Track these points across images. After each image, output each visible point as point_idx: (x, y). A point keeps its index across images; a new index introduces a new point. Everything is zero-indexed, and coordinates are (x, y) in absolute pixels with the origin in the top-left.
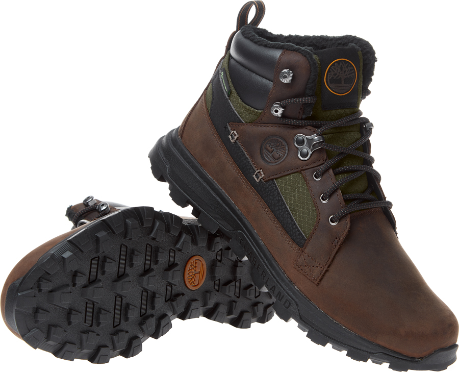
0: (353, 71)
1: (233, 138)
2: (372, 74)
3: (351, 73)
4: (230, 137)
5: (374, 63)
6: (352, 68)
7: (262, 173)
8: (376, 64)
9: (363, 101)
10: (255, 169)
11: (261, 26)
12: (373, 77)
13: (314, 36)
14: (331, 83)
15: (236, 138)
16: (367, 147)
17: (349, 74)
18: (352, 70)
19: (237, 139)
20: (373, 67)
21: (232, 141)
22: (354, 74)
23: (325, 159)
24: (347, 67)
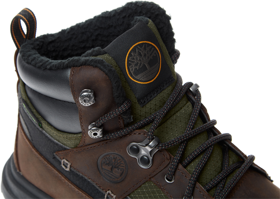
0: (153, 49)
1: (66, 167)
2: (173, 34)
3: (152, 53)
4: (63, 167)
5: (169, 22)
6: (150, 47)
7: (112, 195)
8: (171, 21)
9: (176, 65)
10: (103, 192)
11: (39, 33)
12: (175, 37)
13: (95, 17)
14: (136, 75)
15: (69, 166)
16: (202, 113)
17: (151, 55)
18: (151, 49)
19: (71, 167)
20: (169, 27)
21: (66, 170)
22: (155, 51)
23: (169, 158)
24: (145, 49)
